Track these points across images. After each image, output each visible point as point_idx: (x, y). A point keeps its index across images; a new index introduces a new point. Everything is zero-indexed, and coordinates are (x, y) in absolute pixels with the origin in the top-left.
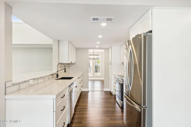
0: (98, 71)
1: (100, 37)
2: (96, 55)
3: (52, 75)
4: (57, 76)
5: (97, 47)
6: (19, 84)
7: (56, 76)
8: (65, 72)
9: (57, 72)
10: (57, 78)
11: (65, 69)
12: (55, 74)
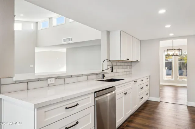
0: (184, 73)
1: (162, 11)
2: (178, 50)
3: (97, 74)
4: (103, 76)
5: (171, 35)
6: (27, 82)
7: (101, 76)
8: (112, 71)
9: (102, 72)
10: (103, 79)
11: (112, 67)
12: (99, 73)
